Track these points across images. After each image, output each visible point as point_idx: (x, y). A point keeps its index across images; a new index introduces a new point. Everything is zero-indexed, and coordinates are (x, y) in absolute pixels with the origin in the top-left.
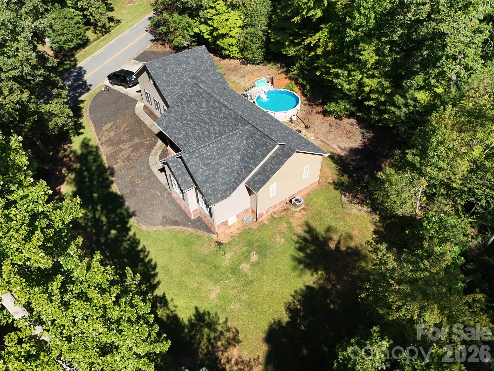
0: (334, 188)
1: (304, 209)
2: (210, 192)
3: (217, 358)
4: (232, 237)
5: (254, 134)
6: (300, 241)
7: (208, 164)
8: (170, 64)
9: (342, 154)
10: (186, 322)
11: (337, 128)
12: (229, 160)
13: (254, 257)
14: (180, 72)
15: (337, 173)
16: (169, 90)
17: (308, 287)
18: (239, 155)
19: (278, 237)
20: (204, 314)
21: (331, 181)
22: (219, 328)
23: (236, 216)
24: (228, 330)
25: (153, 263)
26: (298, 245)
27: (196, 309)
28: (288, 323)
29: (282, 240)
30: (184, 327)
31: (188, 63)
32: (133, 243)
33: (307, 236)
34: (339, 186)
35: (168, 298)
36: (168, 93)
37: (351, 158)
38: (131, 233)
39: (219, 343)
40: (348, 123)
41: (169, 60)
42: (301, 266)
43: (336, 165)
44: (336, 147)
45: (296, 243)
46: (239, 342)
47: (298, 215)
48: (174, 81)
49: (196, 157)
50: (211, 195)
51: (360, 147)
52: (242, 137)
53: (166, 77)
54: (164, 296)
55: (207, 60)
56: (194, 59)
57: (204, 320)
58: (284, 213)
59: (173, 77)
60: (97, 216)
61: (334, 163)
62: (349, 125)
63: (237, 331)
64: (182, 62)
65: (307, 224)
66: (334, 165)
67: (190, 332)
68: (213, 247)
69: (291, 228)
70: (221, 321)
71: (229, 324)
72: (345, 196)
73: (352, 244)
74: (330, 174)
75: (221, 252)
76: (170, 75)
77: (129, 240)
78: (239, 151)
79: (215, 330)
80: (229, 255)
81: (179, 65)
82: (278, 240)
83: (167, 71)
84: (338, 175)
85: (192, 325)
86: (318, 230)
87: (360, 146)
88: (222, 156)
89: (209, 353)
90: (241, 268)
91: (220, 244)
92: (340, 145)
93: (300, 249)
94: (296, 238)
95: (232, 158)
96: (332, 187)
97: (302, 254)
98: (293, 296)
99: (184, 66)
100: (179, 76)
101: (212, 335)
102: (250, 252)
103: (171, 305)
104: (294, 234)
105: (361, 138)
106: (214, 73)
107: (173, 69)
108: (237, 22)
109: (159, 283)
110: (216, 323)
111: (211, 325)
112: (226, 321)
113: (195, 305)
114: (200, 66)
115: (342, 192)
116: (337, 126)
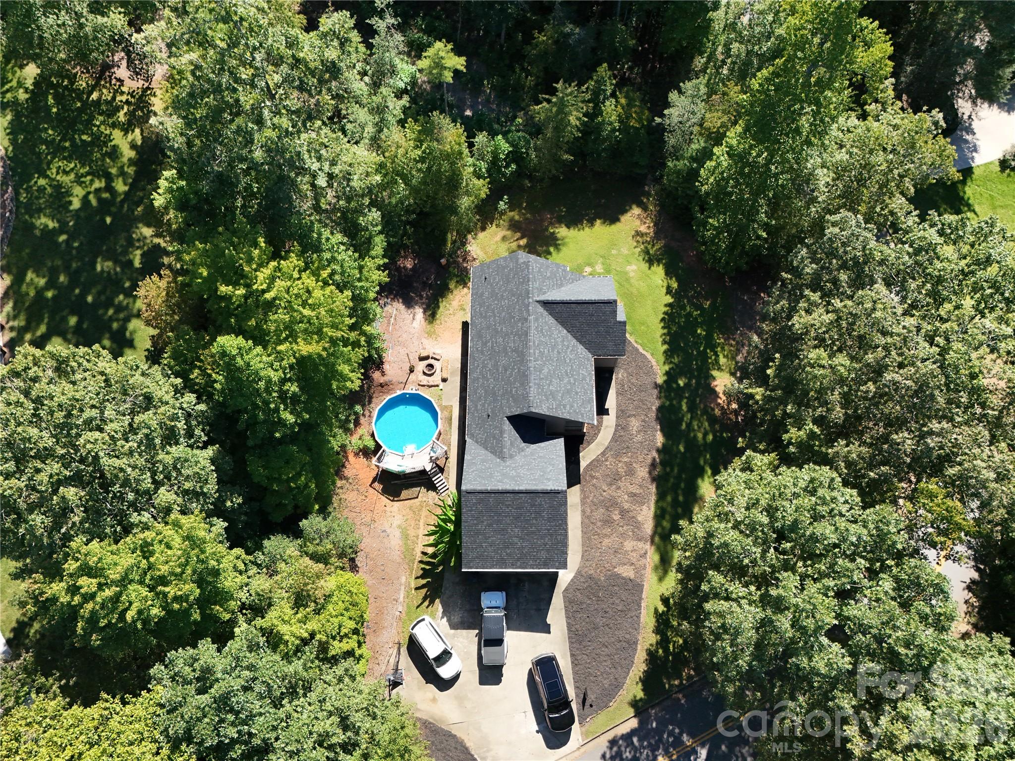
3: (655, 233)
10: (661, 266)
17: (569, 228)
20: (647, 261)
22: (642, 247)
24: (638, 242)
27: (650, 268)
28: (600, 219)
30: (664, 264)
35: (664, 290)
39: (648, 239)
42: (559, 242)
46: (637, 231)
54: (667, 293)
57: (649, 258)
60: (689, 416)
63: (633, 237)
67: (662, 259)
70: (639, 249)
71: (635, 244)
73: (509, 233)
79: (646, 248)
85: (659, 261)
89: (658, 240)
97: (552, 249)
98: (583, 229)
101: (649, 247)
103: (665, 284)
110: (642, 251)
111: (647, 252)
112: (635, 247)
113: (649, 272)
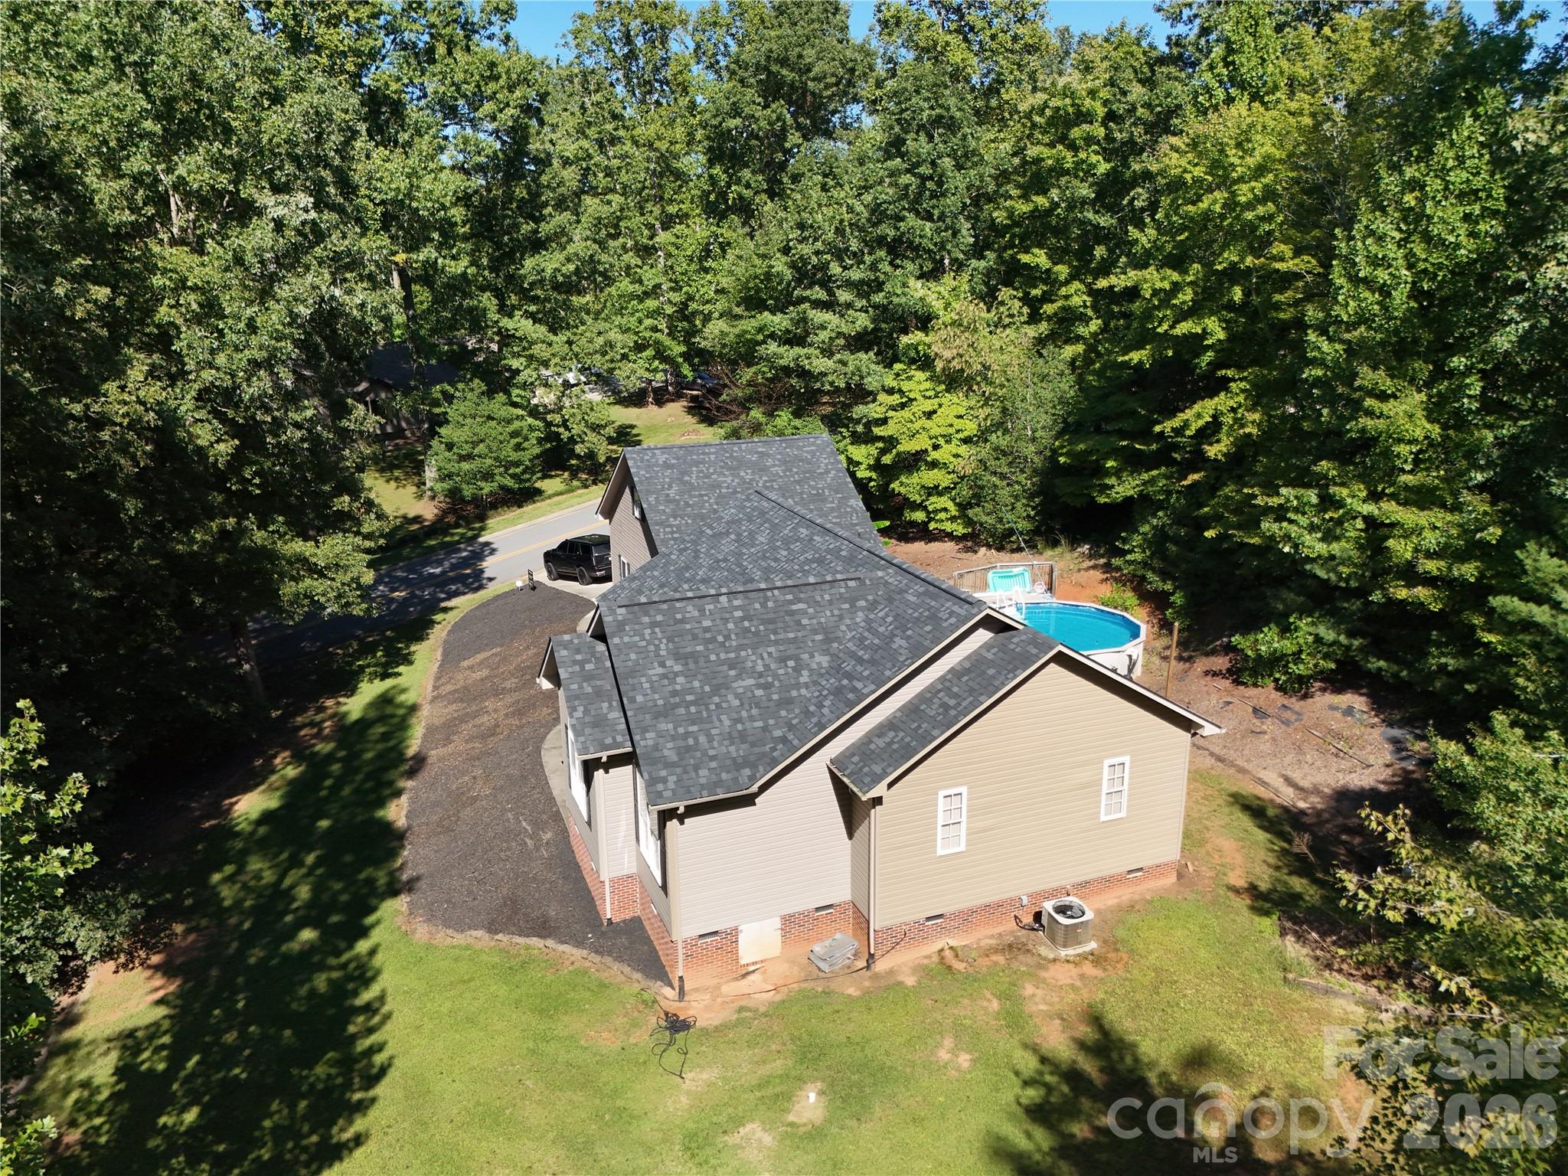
0: (1252, 908)
1: (1096, 959)
2: (670, 754)
4: (741, 1009)
5: (902, 592)
6: (1048, 1078)
7: (693, 655)
8: (703, 462)
9: (1302, 805)
11: (1287, 723)
12: (783, 660)
13: (810, 1104)
14: (728, 488)
15: (1272, 860)
16: (678, 527)
18: (826, 652)
19: (948, 1042)
21: (1241, 883)
23: (777, 923)
25: (379, 1059)
26: (1032, 1094)
29: (964, 1060)
31: (764, 470)
32: (350, 978)
33: (1089, 1066)
34: (1276, 904)
36: (672, 533)
37: (1340, 820)
38: (362, 946)
40: (1333, 708)
41: (704, 453)
43: (1268, 836)
44: (1278, 783)
45: (1026, 1083)
47: (1062, 975)
48: (702, 507)
49: (653, 625)
50: (669, 765)
51: (1382, 787)
52: (852, 602)
53: (681, 493)
55: (827, 472)
56: (784, 462)
58: (1000, 959)
59: (701, 496)
60: (287, 882)
61: (1260, 827)
62: (1338, 715)
64: (742, 464)
65: (1096, 1020)
66: (1262, 836)
68: (645, 1034)
69: (1014, 1018)
72: (1300, 937)
74: (1239, 859)
75: (672, 1058)
76: (694, 488)
77: (344, 966)
78: (828, 640)
80: (697, 1078)
81: (730, 469)
82: (944, 1055)
83: (687, 478)
84: (1277, 868)
86: (1147, 1048)
87: (1383, 782)
88: (759, 642)
90: (732, 1139)
91: (677, 1025)
92: (1296, 776)
93: (1038, 1113)
94: (1029, 1064)
95: (797, 659)
96: (1242, 903)
99: (747, 475)
100: (721, 496)
102: (801, 1080)
104: (1026, 1046)
105: (1389, 758)
106: (839, 508)
107: (708, 477)
108: (959, 424)
109: (358, 1140)
114: (798, 482)
115: (1289, 925)
116: (1287, 715)
